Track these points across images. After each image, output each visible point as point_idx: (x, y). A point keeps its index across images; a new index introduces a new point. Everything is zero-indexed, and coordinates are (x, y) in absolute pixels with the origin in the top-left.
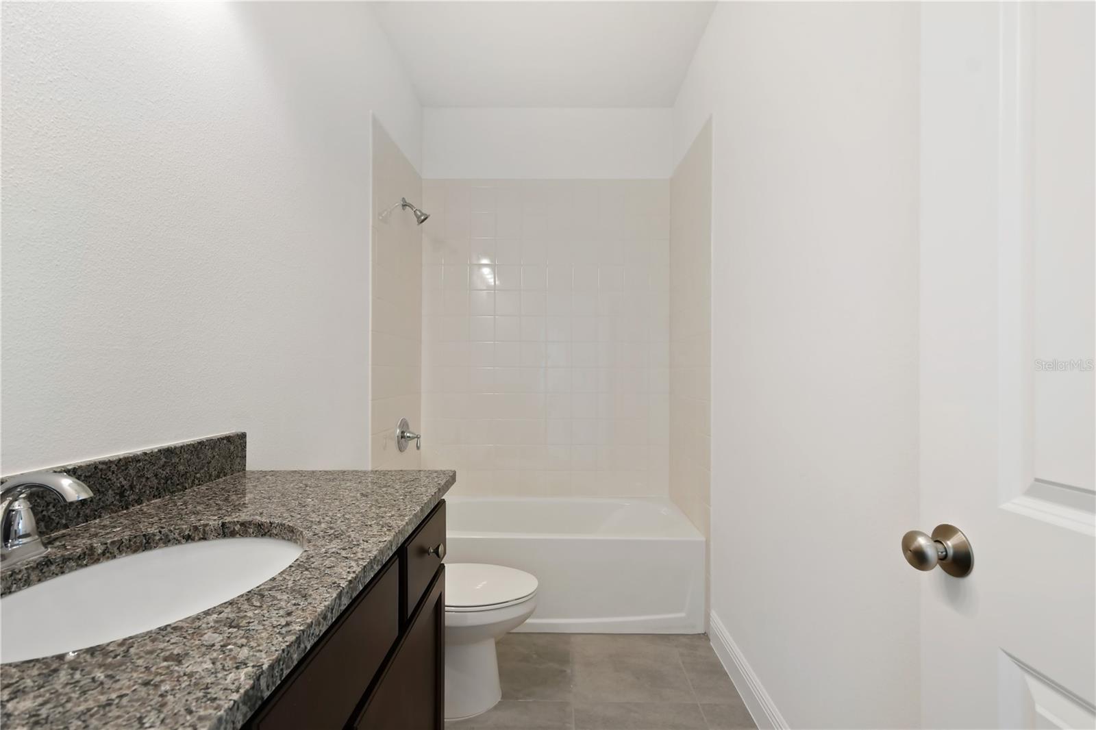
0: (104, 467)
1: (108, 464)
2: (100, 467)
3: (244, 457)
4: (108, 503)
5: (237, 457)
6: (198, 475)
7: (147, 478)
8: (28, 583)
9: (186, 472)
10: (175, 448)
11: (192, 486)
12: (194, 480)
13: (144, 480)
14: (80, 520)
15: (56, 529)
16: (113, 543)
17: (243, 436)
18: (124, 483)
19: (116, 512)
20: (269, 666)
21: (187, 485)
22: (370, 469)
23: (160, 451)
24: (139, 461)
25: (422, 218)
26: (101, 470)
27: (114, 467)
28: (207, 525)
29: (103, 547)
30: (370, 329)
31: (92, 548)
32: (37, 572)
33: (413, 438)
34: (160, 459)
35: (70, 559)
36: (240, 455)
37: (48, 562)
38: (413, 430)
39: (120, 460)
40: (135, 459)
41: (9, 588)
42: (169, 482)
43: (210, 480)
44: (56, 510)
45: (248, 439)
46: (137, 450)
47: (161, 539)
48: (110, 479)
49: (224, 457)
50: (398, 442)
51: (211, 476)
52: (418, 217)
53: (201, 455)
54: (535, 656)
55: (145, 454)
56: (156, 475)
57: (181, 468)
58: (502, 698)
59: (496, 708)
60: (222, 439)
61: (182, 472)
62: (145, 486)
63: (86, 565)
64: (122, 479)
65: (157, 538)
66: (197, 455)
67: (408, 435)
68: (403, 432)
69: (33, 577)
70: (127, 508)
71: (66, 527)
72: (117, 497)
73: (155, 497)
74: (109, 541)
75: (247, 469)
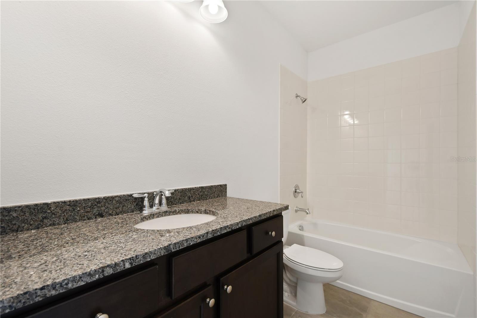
0: (185, 190)
1: (186, 189)
2: (184, 190)
3: (226, 192)
4: (186, 200)
5: (224, 192)
6: (211, 196)
7: (196, 195)
8: (162, 216)
9: (207, 195)
10: (204, 187)
11: (209, 199)
12: (210, 197)
13: (195, 195)
14: (179, 203)
15: (173, 205)
16: (180, 210)
17: (226, 185)
18: (190, 195)
19: (188, 203)
20: (174, 243)
21: (208, 198)
22: (279, 203)
23: (200, 187)
24: (194, 189)
25: (304, 100)
26: (184, 191)
27: (187, 190)
28: (201, 209)
29: (178, 211)
30: (279, 148)
31: (176, 210)
32: (164, 213)
33: (300, 193)
34: (200, 190)
35: (171, 212)
36: (224, 191)
37: (166, 212)
38: (301, 189)
39: (189, 189)
40: (193, 189)
41: (158, 216)
42: (202, 197)
43: (215, 198)
44: (174, 200)
45: (227, 186)
46: (193, 186)
47: (191, 211)
48: (186, 194)
49: (219, 191)
50: (294, 194)
51: (215, 196)
52: (302, 100)
53: (212, 190)
54: (348, 302)
55: (195, 188)
56: (199, 194)
57: (206, 193)
58: (325, 313)
59: (321, 315)
60: (219, 185)
61: (206, 194)
62: (195, 197)
63: (175, 215)
64: (189, 194)
65: (190, 211)
66: (211, 190)
67: (298, 191)
68: (296, 190)
69: (163, 214)
70: (191, 202)
71: (176, 204)
72: (188, 199)
73: (198, 200)
74: (180, 209)
75: (227, 196)
